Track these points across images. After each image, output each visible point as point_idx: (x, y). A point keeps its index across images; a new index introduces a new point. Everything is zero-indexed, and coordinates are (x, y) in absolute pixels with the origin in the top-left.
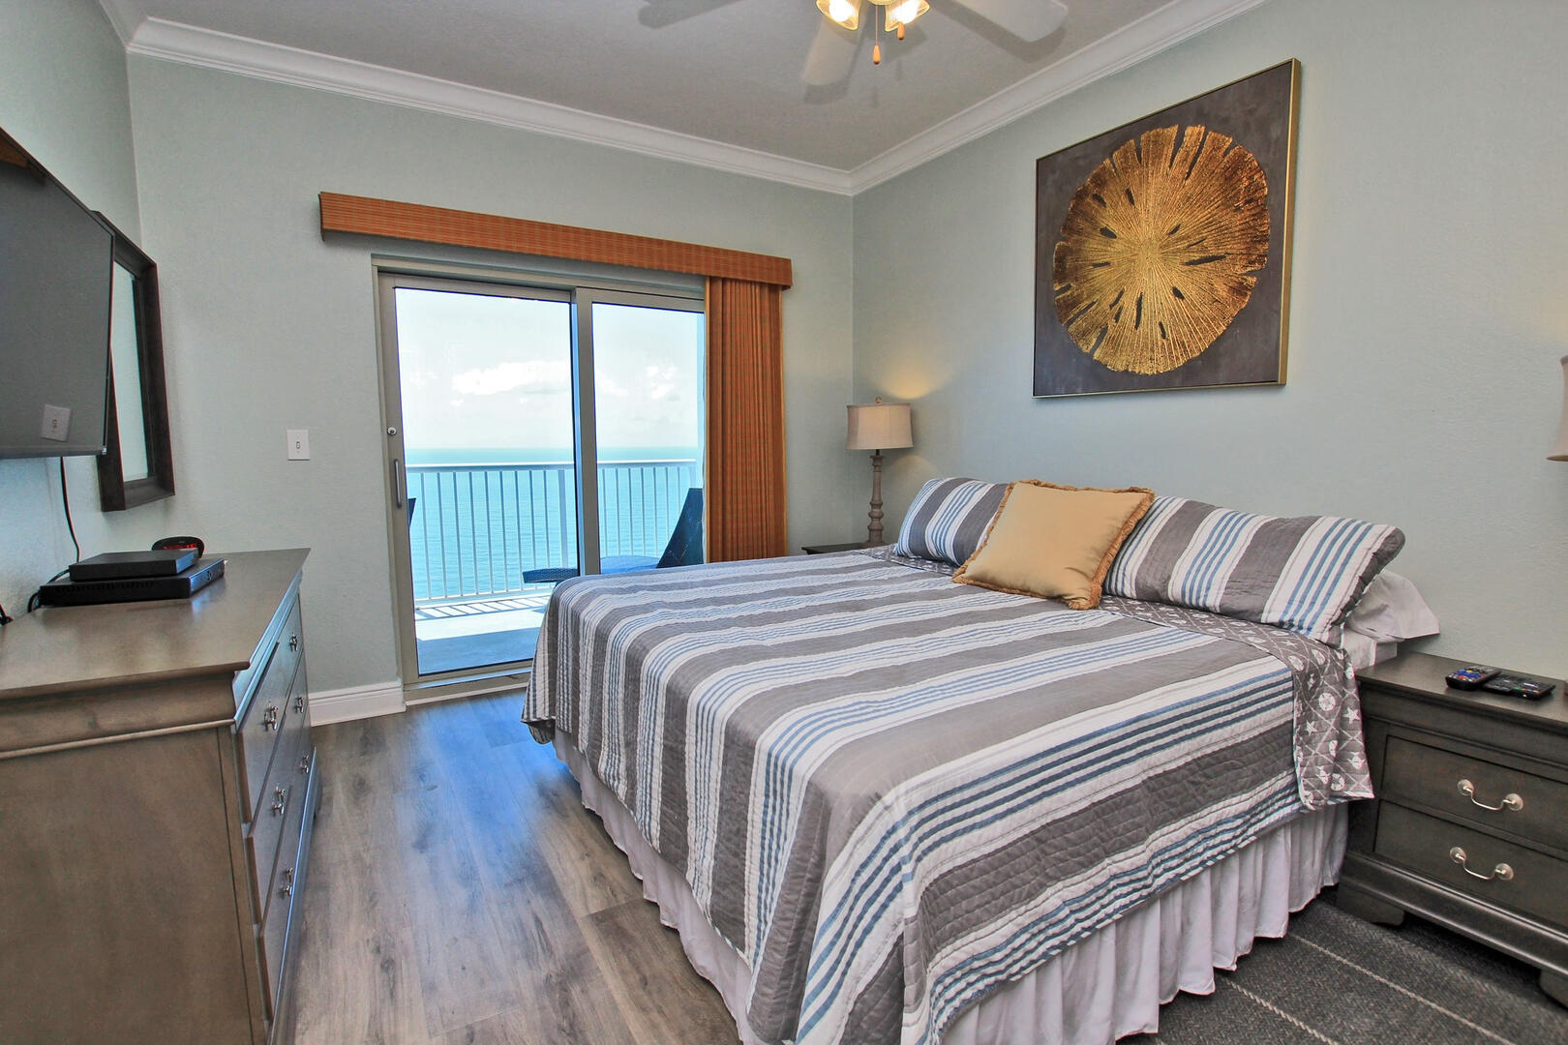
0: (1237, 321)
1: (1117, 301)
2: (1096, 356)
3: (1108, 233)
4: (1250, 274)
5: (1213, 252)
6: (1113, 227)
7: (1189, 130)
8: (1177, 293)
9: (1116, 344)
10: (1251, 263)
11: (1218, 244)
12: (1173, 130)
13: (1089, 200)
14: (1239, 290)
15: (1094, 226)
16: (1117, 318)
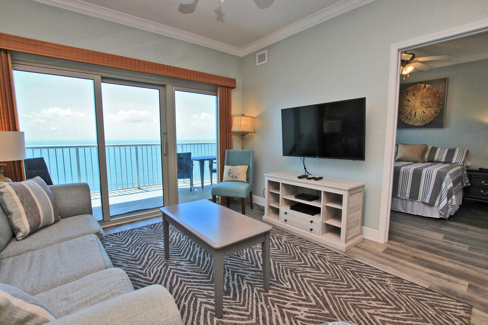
0: (435, 117)
1: (410, 112)
2: (405, 122)
3: (409, 100)
4: (438, 110)
5: (431, 106)
6: (410, 99)
7: (427, 85)
8: (424, 112)
9: (410, 120)
10: (439, 108)
11: (432, 105)
12: (423, 85)
13: (404, 94)
14: (436, 112)
15: (406, 99)
16: (410, 115)
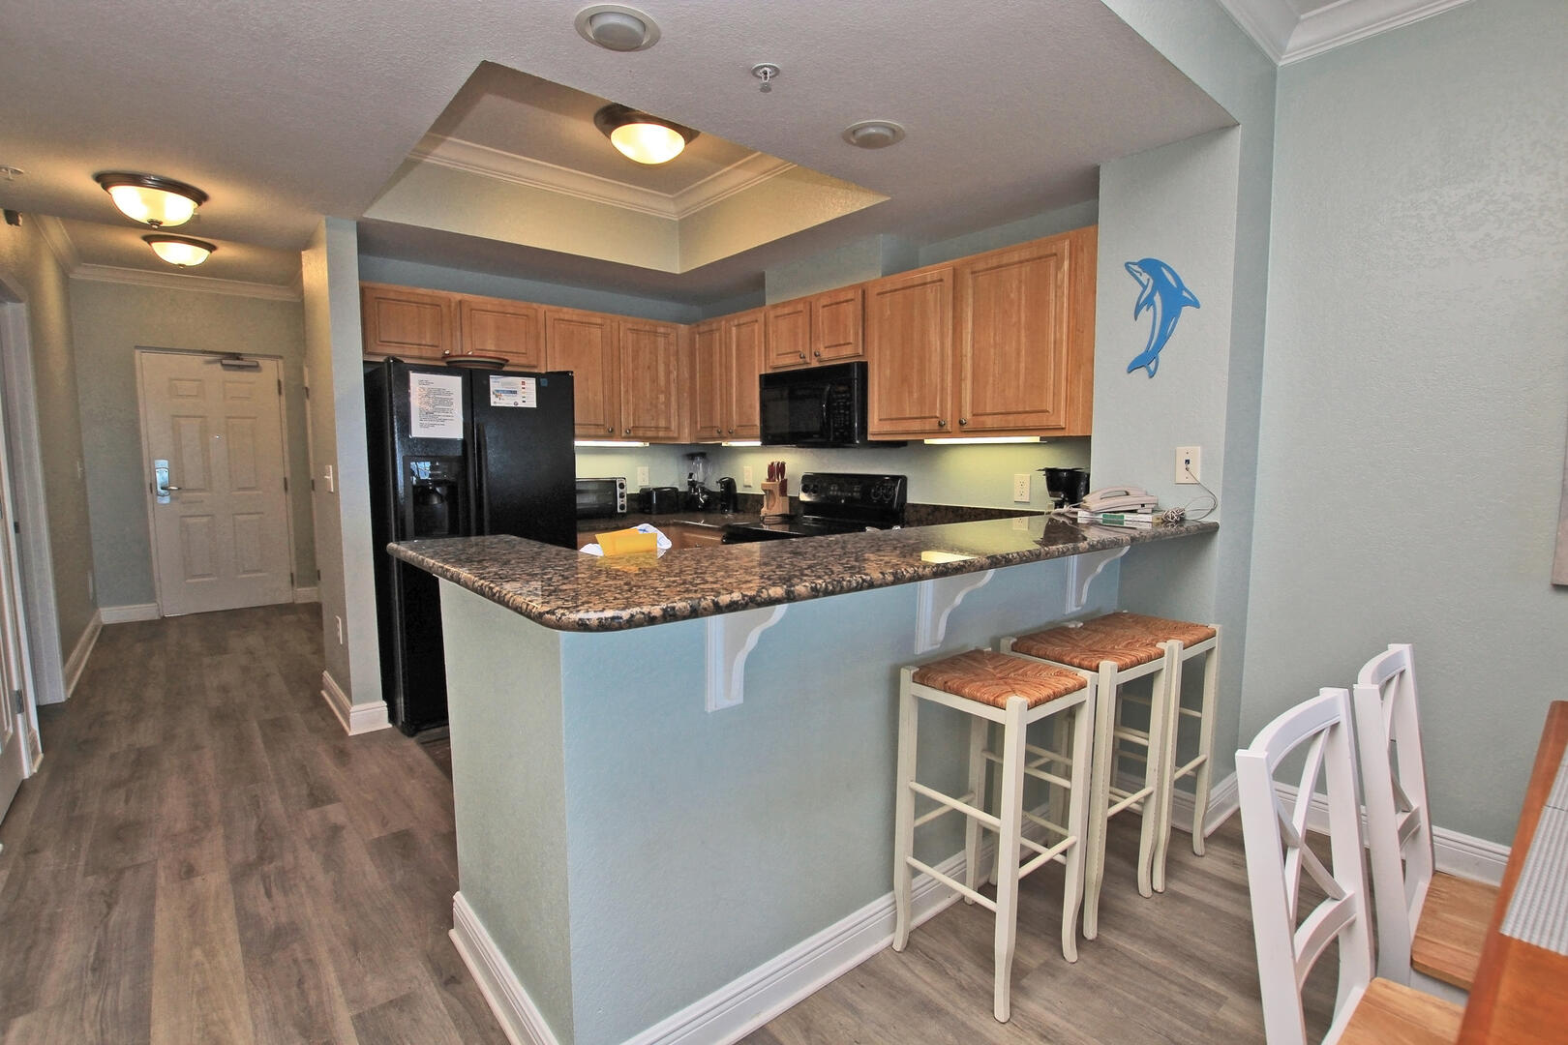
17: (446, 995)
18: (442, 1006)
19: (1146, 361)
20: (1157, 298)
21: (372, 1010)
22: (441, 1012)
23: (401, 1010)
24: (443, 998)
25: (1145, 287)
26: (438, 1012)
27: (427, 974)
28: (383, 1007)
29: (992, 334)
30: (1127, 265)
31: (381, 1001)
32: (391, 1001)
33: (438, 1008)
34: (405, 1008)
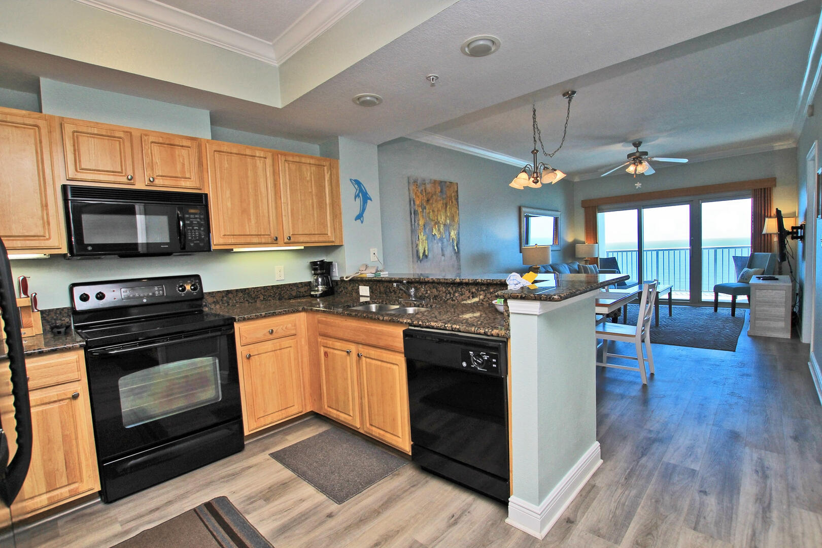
17: (578, 518)
18: (585, 517)
19: (359, 217)
20: (360, 195)
21: (609, 539)
22: (588, 515)
23: (599, 529)
24: (581, 518)
25: (357, 190)
26: (589, 516)
27: (574, 533)
28: (604, 537)
29: (299, 195)
30: (351, 179)
31: (602, 540)
32: (599, 536)
33: (587, 517)
34: (597, 529)
